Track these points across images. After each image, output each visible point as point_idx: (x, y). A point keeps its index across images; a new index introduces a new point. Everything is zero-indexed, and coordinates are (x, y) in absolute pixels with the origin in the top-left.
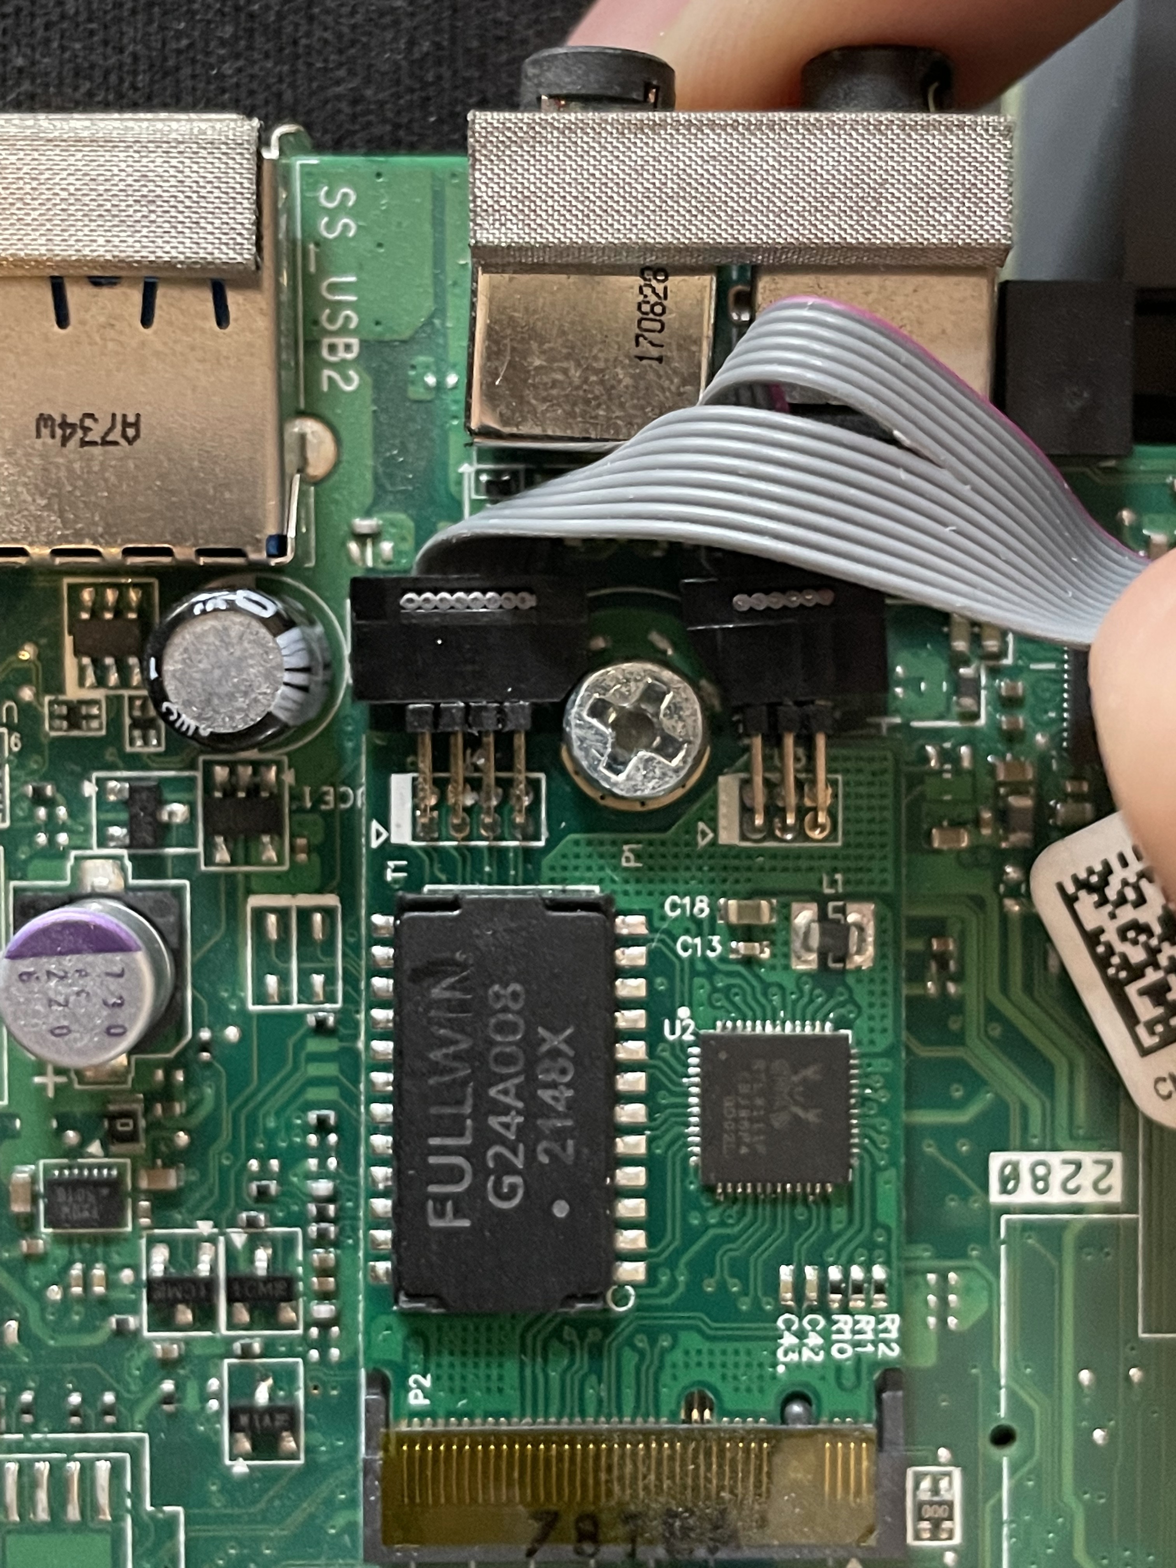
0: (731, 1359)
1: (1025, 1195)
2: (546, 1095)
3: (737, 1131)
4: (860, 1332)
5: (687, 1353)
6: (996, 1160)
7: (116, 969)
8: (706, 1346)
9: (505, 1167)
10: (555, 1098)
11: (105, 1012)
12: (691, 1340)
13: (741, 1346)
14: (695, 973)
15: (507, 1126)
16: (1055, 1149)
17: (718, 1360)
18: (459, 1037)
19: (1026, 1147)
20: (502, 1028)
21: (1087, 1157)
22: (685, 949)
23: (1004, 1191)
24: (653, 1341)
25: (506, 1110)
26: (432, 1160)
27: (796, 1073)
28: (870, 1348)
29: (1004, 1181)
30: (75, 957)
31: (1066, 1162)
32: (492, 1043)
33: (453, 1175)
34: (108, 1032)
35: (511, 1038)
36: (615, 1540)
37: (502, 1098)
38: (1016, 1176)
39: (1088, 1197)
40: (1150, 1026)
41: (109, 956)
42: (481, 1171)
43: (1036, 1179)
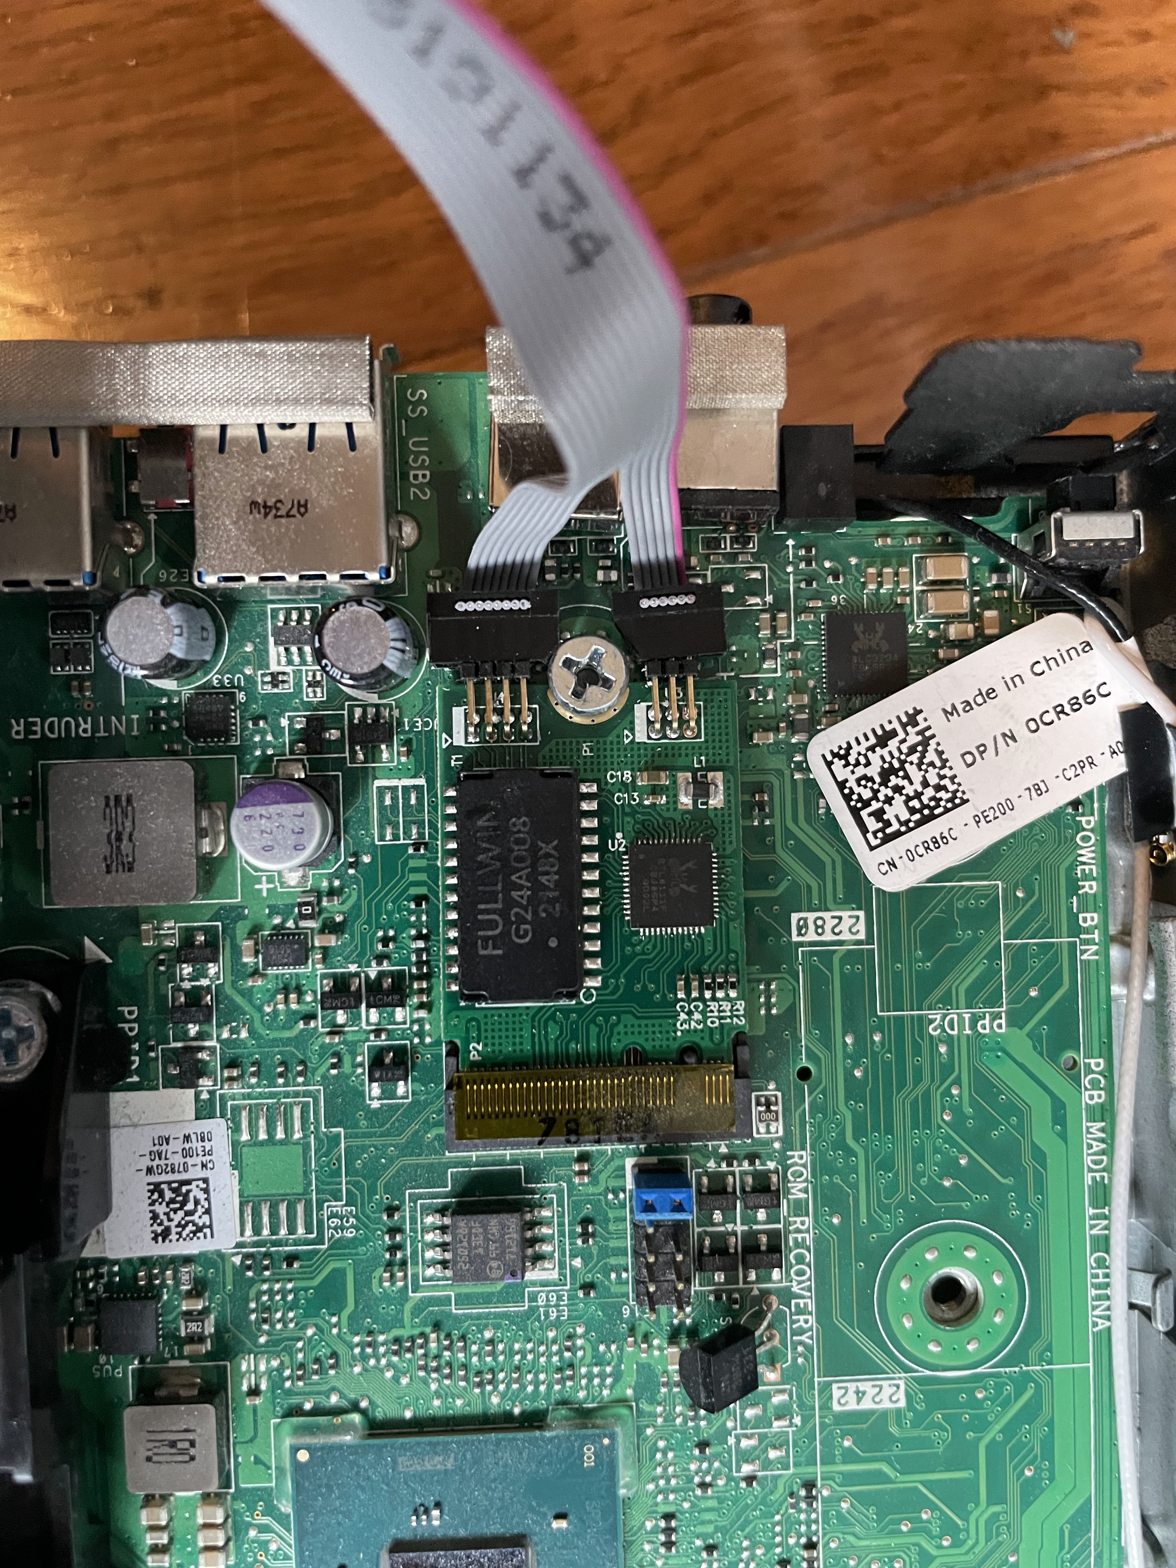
0: (650, 1029)
1: (811, 936)
2: (543, 879)
3: (650, 898)
4: (724, 1011)
5: (626, 1026)
6: (795, 917)
7: (299, 813)
8: (636, 1022)
9: (522, 920)
10: (549, 881)
11: (294, 837)
12: (628, 1019)
13: (657, 1022)
14: (625, 814)
15: (522, 897)
16: (827, 910)
17: (643, 1030)
18: (493, 847)
19: (810, 910)
20: (518, 842)
21: (845, 914)
22: (619, 800)
23: (800, 934)
24: (607, 1021)
25: (520, 888)
26: (480, 917)
27: (682, 865)
28: (729, 1020)
29: (799, 929)
30: (276, 806)
31: (833, 917)
32: (513, 851)
33: (493, 925)
34: (295, 848)
35: (523, 847)
36: (588, 1133)
37: (518, 881)
38: (806, 926)
39: (846, 936)
40: (875, 833)
41: (295, 805)
42: (507, 922)
43: (817, 927)
